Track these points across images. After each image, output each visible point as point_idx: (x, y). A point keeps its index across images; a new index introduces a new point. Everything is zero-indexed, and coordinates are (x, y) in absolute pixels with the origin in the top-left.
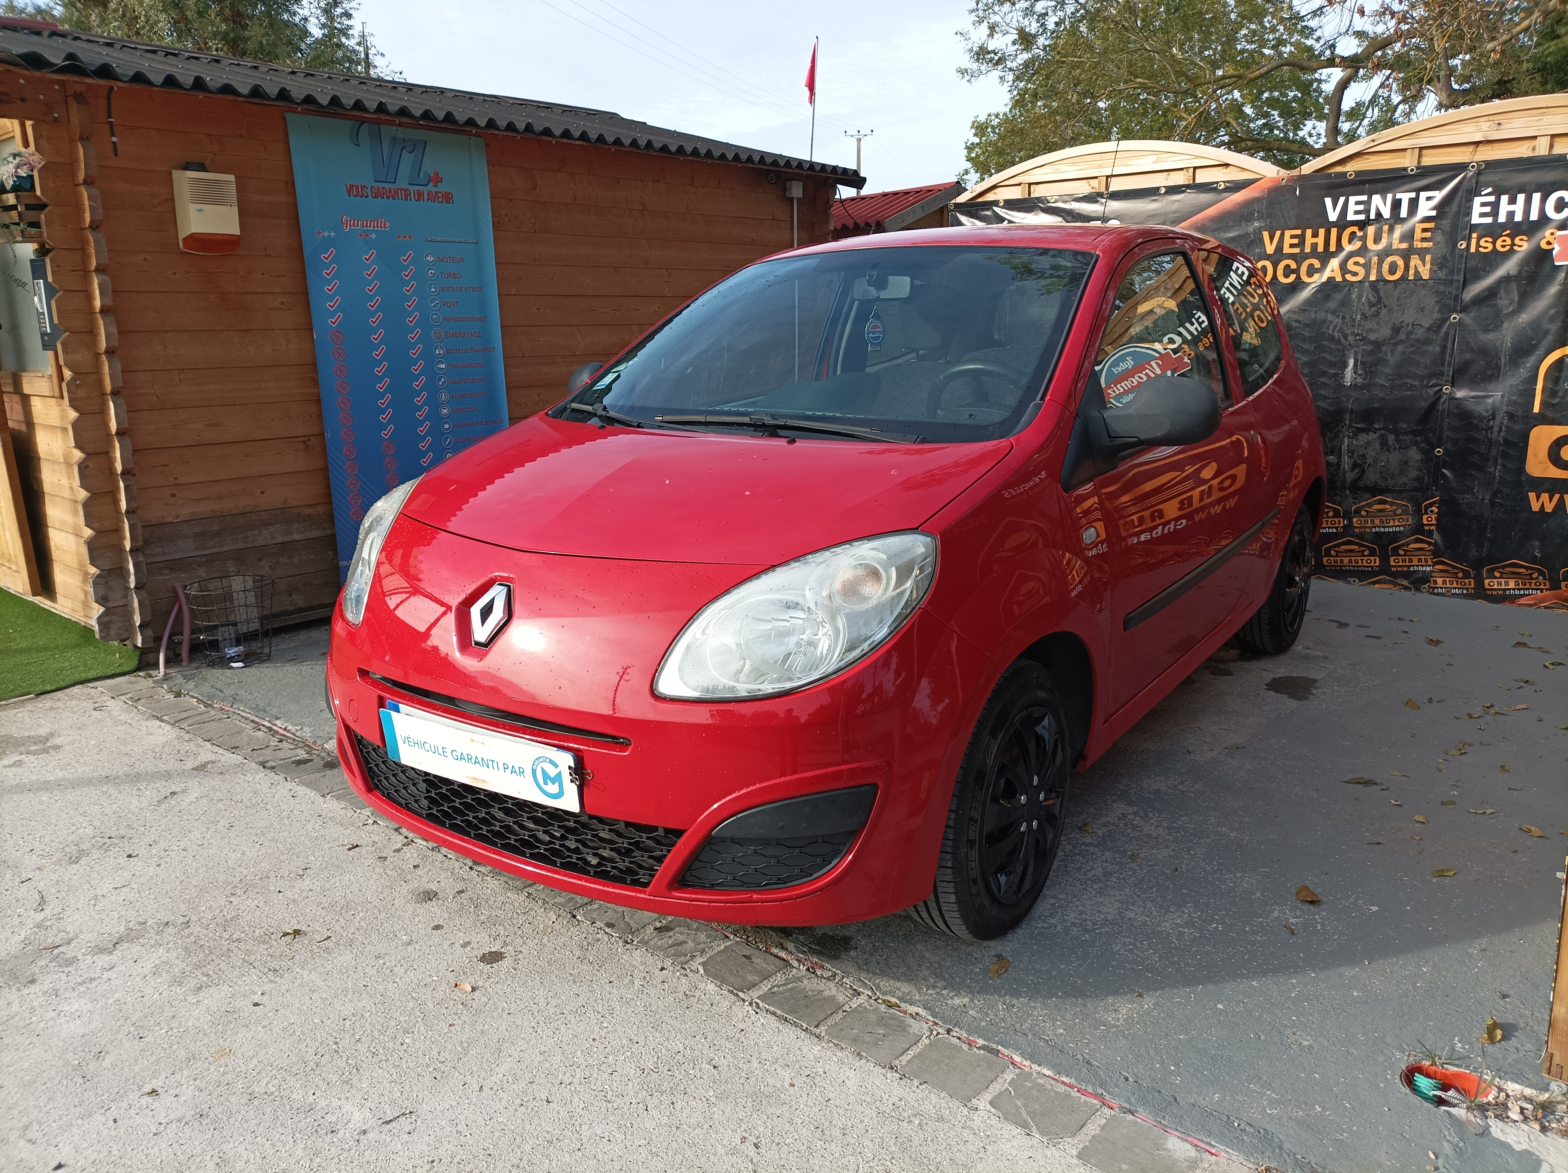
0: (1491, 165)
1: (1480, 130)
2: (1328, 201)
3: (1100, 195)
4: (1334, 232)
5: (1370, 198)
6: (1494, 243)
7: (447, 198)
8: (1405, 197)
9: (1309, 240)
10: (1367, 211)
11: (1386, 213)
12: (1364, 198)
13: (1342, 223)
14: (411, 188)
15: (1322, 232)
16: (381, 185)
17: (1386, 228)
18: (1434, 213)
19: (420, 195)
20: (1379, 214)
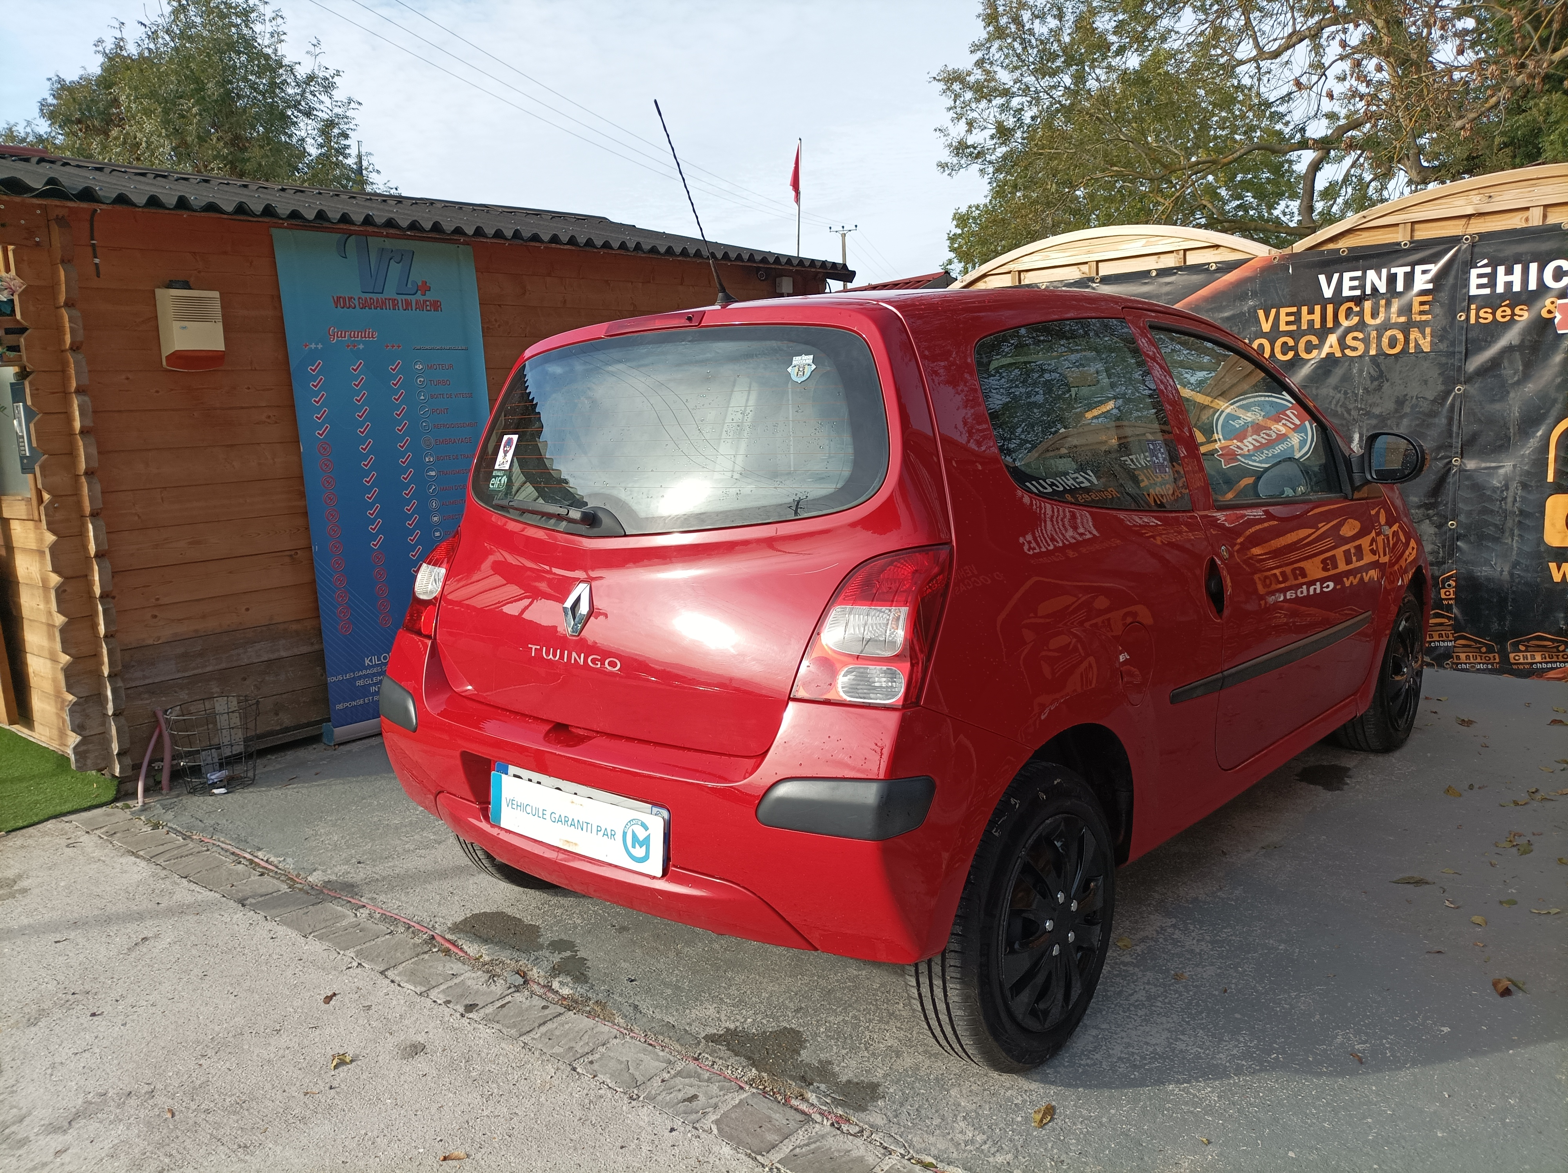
0: (1483, 236)
1: (1471, 203)
2: (1322, 278)
3: (1092, 280)
4: (1330, 308)
5: (1364, 274)
6: (1494, 314)
7: (436, 306)
8: (1400, 272)
9: (1305, 317)
10: (1362, 287)
11: (1382, 289)
12: (1359, 274)
13: (1338, 299)
14: (399, 297)
15: (1318, 308)
16: (368, 296)
17: (1383, 302)
18: (1430, 286)
19: (408, 304)
20: (1375, 289)
